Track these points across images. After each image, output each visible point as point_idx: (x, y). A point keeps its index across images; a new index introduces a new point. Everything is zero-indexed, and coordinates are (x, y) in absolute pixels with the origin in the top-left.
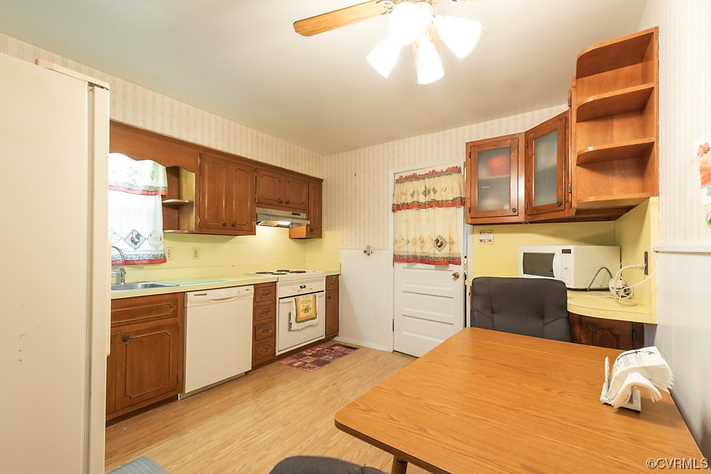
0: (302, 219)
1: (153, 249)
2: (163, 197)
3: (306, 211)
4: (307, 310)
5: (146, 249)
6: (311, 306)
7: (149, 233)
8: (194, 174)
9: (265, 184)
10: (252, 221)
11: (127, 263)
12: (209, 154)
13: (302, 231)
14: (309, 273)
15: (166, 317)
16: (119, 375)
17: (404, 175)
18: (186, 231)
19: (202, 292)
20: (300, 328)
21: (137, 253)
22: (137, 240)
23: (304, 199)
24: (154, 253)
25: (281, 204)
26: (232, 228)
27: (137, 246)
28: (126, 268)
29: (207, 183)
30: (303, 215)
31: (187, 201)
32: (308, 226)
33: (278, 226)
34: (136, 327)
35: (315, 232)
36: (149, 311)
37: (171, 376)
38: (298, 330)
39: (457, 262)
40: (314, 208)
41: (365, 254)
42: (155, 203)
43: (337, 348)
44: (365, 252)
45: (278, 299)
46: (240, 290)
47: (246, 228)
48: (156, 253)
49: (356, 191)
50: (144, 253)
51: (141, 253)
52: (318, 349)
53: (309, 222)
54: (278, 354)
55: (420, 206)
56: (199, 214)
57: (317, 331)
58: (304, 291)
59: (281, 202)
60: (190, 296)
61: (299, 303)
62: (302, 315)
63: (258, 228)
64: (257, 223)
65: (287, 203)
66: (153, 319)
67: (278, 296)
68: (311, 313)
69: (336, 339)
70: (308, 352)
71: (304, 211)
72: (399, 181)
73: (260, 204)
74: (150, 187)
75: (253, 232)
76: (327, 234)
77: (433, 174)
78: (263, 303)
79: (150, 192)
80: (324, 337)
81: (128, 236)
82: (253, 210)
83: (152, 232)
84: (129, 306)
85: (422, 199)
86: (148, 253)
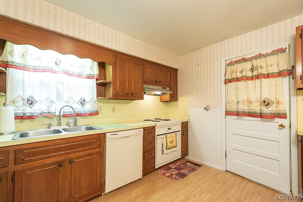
0: (168, 91)
1: (92, 108)
2: (97, 80)
3: (170, 86)
4: (172, 142)
5: (88, 108)
6: (174, 140)
7: (90, 99)
8: (111, 66)
9: (149, 72)
10: (142, 92)
11: (78, 115)
12: (120, 55)
13: (167, 97)
14: (172, 120)
15: (94, 148)
16: (67, 184)
17: (234, 60)
18: (108, 98)
19: (114, 133)
20: (168, 153)
21: (83, 110)
22: (83, 103)
23: (169, 80)
24: (92, 110)
25: (157, 83)
26: (131, 96)
27: (84, 106)
28: (78, 118)
29: (118, 71)
30: (168, 89)
31: (108, 81)
32: (170, 94)
33: (155, 95)
34: (77, 154)
35: (174, 98)
36: (85, 145)
37: (97, 183)
38: (167, 154)
39: (283, 116)
40: (173, 85)
41: (205, 110)
42: (93, 83)
43: (188, 164)
44: (205, 109)
45: (156, 136)
46: (136, 131)
47: (138, 96)
48: (93, 110)
49: (198, 74)
50: (87, 110)
51: (85, 110)
52: (178, 164)
53: (171, 92)
54: (156, 167)
55: (247, 78)
56: (114, 88)
57: (177, 153)
58: (170, 131)
59: (157, 82)
60: (108, 135)
61: (168, 138)
62: (170, 145)
63: (145, 96)
64: (145, 93)
65: (160, 82)
66: (87, 149)
67: (156, 134)
68: (174, 143)
69: (187, 157)
70: (173, 166)
71: (168, 86)
72: (231, 64)
73: (145, 82)
74: (90, 74)
75: (142, 98)
76: (180, 98)
77: (260, 56)
78: (148, 139)
79: (90, 77)
80: (181, 157)
81: (79, 101)
82: (142, 86)
83: (91, 99)
84: (73, 142)
85: (249, 74)
86: (89, 109)
